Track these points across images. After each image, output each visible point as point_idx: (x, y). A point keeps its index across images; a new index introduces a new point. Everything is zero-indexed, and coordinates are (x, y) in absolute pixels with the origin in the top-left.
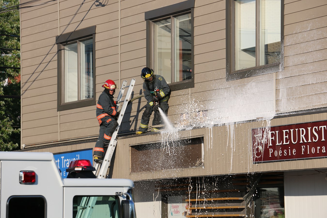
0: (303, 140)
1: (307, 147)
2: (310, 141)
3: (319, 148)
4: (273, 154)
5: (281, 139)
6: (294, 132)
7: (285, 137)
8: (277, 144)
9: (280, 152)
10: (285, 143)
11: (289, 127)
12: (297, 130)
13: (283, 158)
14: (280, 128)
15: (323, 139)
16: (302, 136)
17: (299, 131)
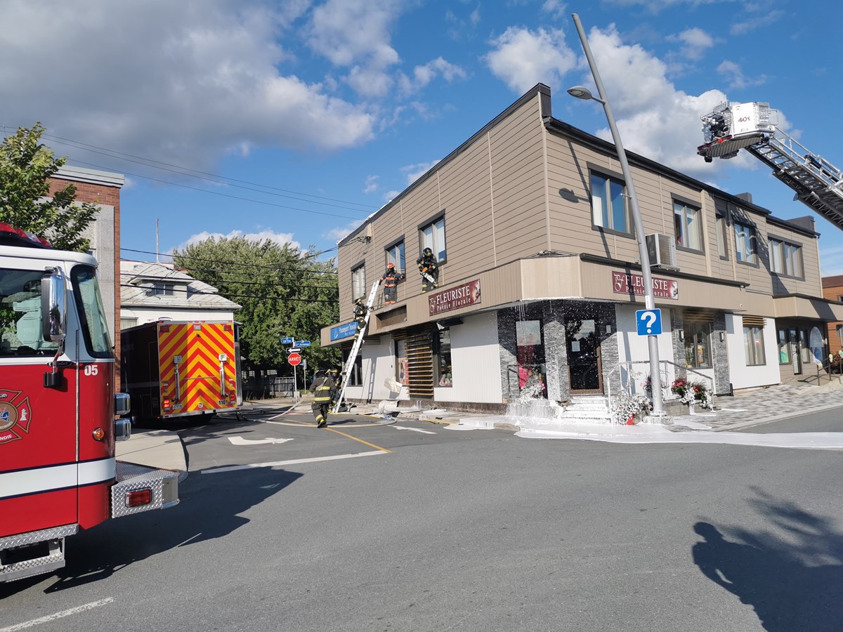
0: (454, 298)
1: (455, 302)
2: (457, 298)
3: (462, 301)
4: (439, 309)
6: (449, 294)
7: (444, 298)
8: (441, 302)
9: (443, 307)
10: (445, 301)
13: (443, 311)
14: (442, 293)
15: (464, 296)
16: (453, 296)
17: (451, 293)
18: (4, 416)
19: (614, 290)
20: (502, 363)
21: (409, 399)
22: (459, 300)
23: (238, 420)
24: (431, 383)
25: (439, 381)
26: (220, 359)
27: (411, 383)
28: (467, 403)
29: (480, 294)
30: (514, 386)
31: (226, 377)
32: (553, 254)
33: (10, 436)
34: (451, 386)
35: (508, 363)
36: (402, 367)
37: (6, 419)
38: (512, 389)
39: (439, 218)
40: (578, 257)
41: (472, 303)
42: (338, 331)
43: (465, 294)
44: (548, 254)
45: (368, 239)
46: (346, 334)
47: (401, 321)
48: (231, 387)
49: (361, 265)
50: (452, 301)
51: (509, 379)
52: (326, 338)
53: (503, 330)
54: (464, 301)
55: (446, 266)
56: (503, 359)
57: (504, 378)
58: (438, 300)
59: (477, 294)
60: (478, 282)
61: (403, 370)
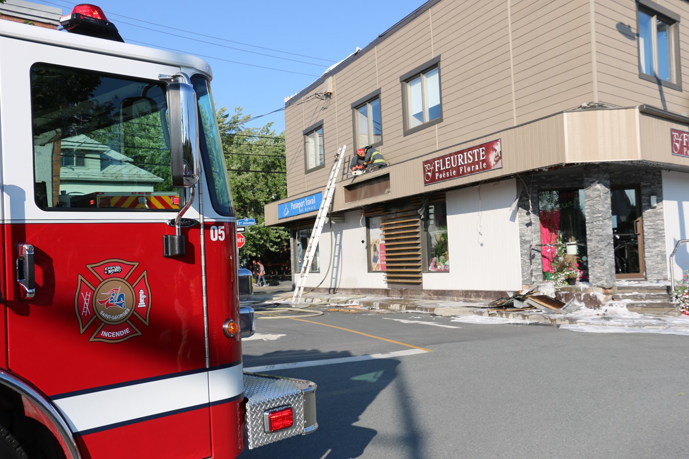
0: (461, 163)
1: (464, 168)
2: (466, 163)
3: (473, 167)
4: (438, 177)
5: (444, 164)
6: (454, 158)
7: (447, 163)
8: (442, 169)
9: (444, 174)
10: (447, 168)
11: (450, 155)
12: (456, 156)
13: (445, 180)
14: (443, 157)
15: (476, 160)
16: (460, 160)
17: (457, 157)
18: (119, 300)
19: (673, 152)
20: (523, 242)
21: (385, 286)
22: (469, 165)
24: (418, 267)
25: (429, 265)
27: (388, 267)
28: (472, 291)
29: (501, 158)
30: (537, 270)
32: (601, 106)
33: (127, 331)
34: (447, 271)
35: (530, 242)
36: (375, 250)
37: (121, 305)
38: (535, 274)
39: (433, 66)
40: (637, 110)
41: (489, 167)
42: (289, 207)
43: (479, 157)
44: (592, 107)
45: (328, 95)
46: (300, 211)
47: (382, 192)
49: (319, 127)
50: (458, 167)
51: (531, 261)
52: (272, 214)
53: (523, 203)
54: (477, 166)
55: (441, 125)
56: (523, 238)
57: (525, 261)
58: (436, 166)
59: (496, 157)
60: (499, 143)
61: (378, 253)
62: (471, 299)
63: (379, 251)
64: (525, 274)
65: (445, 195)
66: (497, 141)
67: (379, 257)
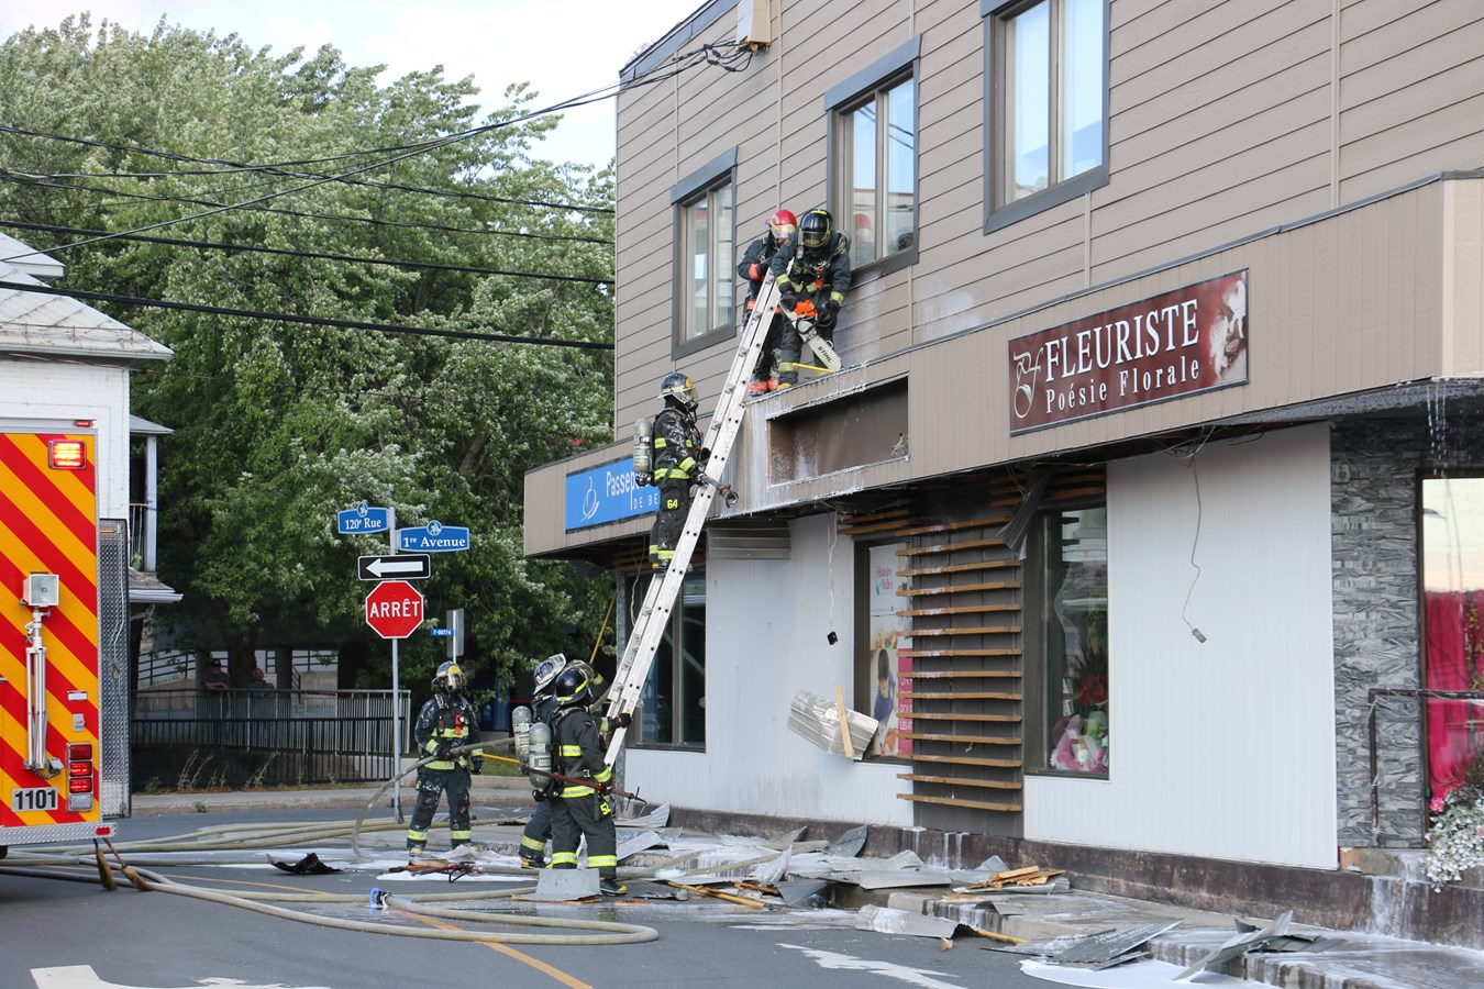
0: (1123, 356)
1: (1131, 373)
2: (1139, 355)
3: (1160, 372)
4: (1055, 404)
5: (1073, 358)
6: (1103, 333)
7: (1081, 352)
8: (1065, 374)
9: (1072, 395)
10: (1081, 370)
11: (1091, 322)
12: (1109, 327)
13: (1077, 413)
14: (1072, 328)
15: (1171, 347)
16: (1122, 343)
17: (1114, 329)
20: (1347, 677)
22: (1148, 364)
23: (106, 883)
24: (1011, 751)
25: (1052, 747)
26: (28, 597)
27: (920, 745)
28: (1175, 860)
29: (1244, 343)
30: (1401, 790)
31: (57, 684)
34: (1101, 772)
35: (1372, 676)
36: (884, 673)
38: (1390, 805)
41: (1206, 381)
42: (601, 486)
43: (1178, 336)
45: (755, 53)
46: (635, 506)
48: (73, 730)
49: (720, 179)
50: (1115, 369)
51: (1373, 759)
52: (549, 514)
53: (1354, 520)
54: (1172, 370)
55: (1102, 196)
56: (1349, 661)
57: (1352, 751)
58: (1050, 360)
59: (1230, 339)
60: (1240, 285)
61: (892, 684)
62: (1173, 891)
63: (896, 680)
64: (1352, 802)
65: (1102, 471)
66: (1235, 276)
67: (896, 702)
